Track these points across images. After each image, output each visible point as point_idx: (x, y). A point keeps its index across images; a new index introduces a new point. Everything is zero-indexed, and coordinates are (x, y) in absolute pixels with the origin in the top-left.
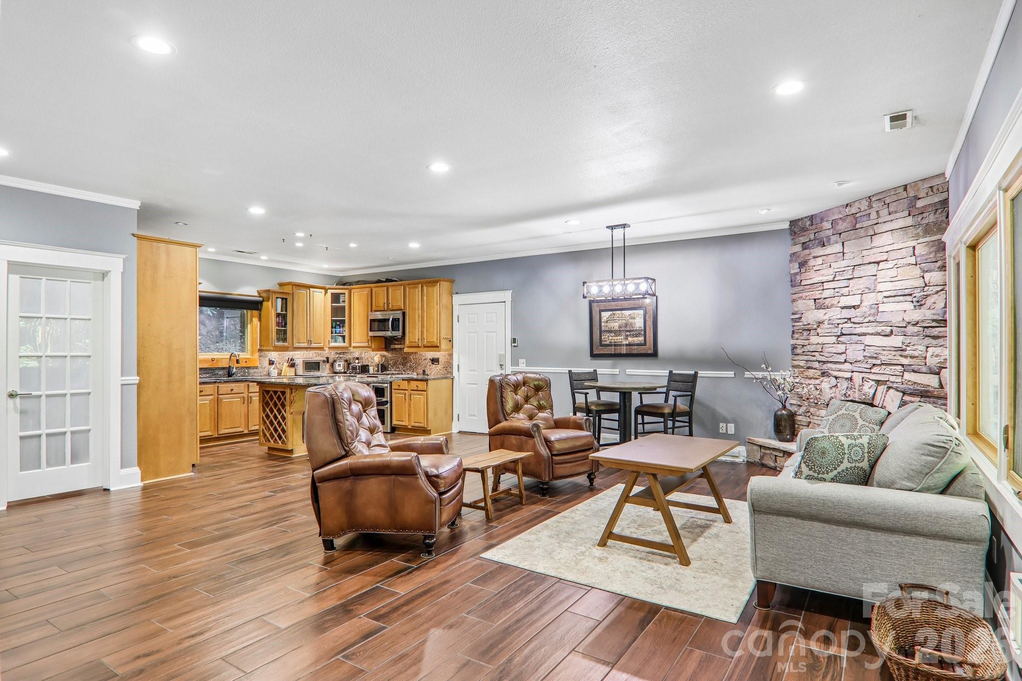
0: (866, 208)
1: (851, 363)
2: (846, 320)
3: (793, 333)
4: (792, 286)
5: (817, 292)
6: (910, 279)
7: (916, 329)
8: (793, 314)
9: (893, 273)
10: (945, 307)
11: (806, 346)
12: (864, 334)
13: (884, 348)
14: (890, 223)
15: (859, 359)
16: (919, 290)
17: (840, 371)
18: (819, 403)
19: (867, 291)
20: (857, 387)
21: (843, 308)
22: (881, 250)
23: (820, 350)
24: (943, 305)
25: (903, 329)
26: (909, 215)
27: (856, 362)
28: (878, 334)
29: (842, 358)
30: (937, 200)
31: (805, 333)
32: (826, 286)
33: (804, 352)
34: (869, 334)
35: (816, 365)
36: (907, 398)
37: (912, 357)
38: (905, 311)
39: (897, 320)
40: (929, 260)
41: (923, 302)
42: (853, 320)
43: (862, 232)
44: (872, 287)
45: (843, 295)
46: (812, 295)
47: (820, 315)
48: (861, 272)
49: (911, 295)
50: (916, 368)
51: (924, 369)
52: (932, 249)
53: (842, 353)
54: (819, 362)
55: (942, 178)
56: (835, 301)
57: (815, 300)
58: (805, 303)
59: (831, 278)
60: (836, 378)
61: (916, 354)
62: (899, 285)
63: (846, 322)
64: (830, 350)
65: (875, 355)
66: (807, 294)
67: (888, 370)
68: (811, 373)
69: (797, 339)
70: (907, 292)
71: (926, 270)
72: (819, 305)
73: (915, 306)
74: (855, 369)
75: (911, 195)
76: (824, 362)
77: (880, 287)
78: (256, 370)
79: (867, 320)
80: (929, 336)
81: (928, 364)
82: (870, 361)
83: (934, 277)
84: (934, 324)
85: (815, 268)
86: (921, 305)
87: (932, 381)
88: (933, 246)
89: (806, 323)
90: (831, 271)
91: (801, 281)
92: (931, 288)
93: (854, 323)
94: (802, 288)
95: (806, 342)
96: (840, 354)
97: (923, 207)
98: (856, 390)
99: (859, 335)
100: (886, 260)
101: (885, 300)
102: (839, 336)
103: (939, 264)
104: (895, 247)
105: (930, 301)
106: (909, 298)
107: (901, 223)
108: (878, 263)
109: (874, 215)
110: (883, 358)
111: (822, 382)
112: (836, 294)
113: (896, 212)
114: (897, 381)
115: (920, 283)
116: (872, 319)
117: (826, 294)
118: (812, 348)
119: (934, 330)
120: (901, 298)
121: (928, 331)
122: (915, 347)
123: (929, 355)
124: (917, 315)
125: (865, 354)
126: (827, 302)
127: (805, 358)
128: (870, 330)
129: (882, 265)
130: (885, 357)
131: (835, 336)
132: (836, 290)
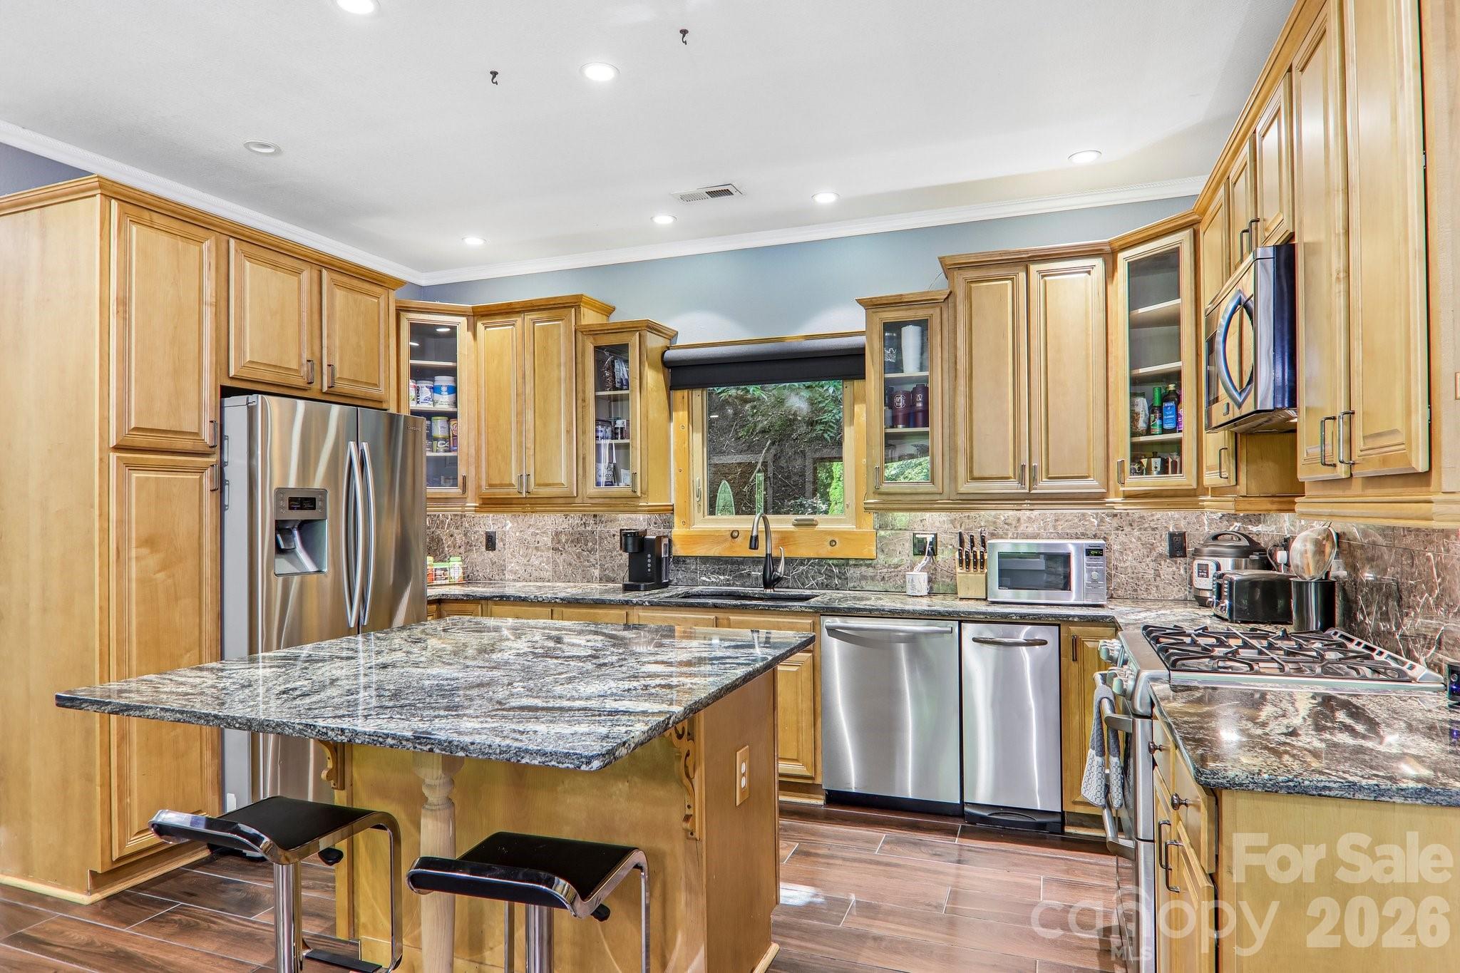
78: (870, 572)
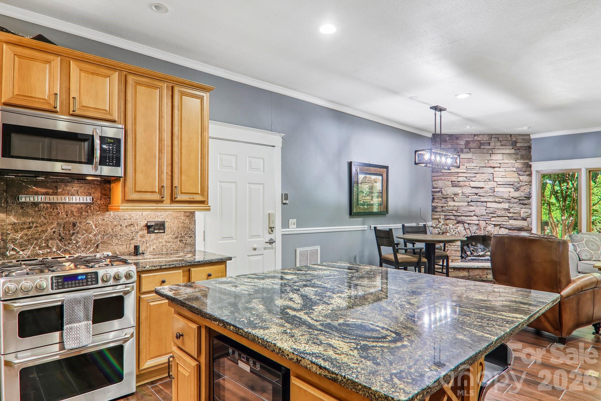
0: (487, 140)
1: (477, 216)
2: (475, 194)
3: (433, 199)
4: (433, 172)
5: (454, 178)
6: (513, 178)
7: (516, 200)
8: (433, 188)
10: (530, 192)
11: (445, 207)
12: (486, 202)
13: (498, 209)
14: (502, 150)
15: (484, 214)
16: (517, 183)
17: (470, 220)
19: (488, 180)
20: (482, 228)
21: (472, 187)
22: (497, 161)
23: (457, 209)
24: (529, 190)
25: (509, 200)
26: (512, 149)
27: (481, 215)
28: (495, 202)
29: (472, 214)
30: (526, 145)
31: (443, 200)
32: (460, 175)
33: (442, 210)
34: (489, 202)
35: (453, 217)
37: (514, 213)
38: (510, 192)
39: (506, 196)
40: (522, 171)
42: (479, 194)
43: (485, 151)
44: (491, 179)
45: (472, 181)
46: (450, 178)
48: (484, 171)
49: (513, 185)
50: (515, 218)
51: (520, 219)
52: (524, 166)
53: (473, 211)
54: (454, 216)
55: (528, 136)
56: (467, 184)
57: (452, 181)
58: (444, 183)
59: (465, 171)
60: (468, 224)
61: (515, 211)
62: (507, 180)
63: (474, 195)
64: (464, 209)
65: (493, 212)
66: (446, 178)
67: (500, 219)
68: (450, 222)
69: (437, 203)
70: (511, 183)
71: (521, 174)
72: (454, 184)
73: (515, 190)
74: (481, 219)
75: (513, 140)
76: (459, 216)
77: (495, 179)
79: (488, 195)
80: (522, 204)
81: (521, 216)
82: (490, 215)
83: (524, 178)
84: (525, 199)
86: (519, 190)
87: (524, 223)
88: (524, 165)
89: (446, 194)
90: (464, 167)
91: (441, 170)
92: (523, 183)
93: (479, 196)
94: (441, 174)
95: (445, 205)
96: (471, 211)
97: (520, 147)
98: (482, 230)
99: (482, 202)
100: (499, 167)
101: (498, 186)
102: (469, 202)
103: (527, 173)
104: (505, 161)
105: (522, 189)
106: (512, 186)
107: (508, 151)
108: (494, 168)
109: (492, 144)
110: (498, 213)
111: (458, 226)
112: (467, 180)
113: (505, 146)
114: (506, 224)
115: (517, 180)
116: (491, 194)
117: (460, 179)
118: (450, 208)
119: (524, 201)
120: (508, 186)
121: (521, 202)
122: (515, 209)
123: (522, 212)
124: (517, 194)
125: (487, 211)
126: (461, 183)
127: (444, 214)
128: (490, 199)
129: (496, 169)
130: (499, 213)
131: (467, 202)
132: (467, 178)
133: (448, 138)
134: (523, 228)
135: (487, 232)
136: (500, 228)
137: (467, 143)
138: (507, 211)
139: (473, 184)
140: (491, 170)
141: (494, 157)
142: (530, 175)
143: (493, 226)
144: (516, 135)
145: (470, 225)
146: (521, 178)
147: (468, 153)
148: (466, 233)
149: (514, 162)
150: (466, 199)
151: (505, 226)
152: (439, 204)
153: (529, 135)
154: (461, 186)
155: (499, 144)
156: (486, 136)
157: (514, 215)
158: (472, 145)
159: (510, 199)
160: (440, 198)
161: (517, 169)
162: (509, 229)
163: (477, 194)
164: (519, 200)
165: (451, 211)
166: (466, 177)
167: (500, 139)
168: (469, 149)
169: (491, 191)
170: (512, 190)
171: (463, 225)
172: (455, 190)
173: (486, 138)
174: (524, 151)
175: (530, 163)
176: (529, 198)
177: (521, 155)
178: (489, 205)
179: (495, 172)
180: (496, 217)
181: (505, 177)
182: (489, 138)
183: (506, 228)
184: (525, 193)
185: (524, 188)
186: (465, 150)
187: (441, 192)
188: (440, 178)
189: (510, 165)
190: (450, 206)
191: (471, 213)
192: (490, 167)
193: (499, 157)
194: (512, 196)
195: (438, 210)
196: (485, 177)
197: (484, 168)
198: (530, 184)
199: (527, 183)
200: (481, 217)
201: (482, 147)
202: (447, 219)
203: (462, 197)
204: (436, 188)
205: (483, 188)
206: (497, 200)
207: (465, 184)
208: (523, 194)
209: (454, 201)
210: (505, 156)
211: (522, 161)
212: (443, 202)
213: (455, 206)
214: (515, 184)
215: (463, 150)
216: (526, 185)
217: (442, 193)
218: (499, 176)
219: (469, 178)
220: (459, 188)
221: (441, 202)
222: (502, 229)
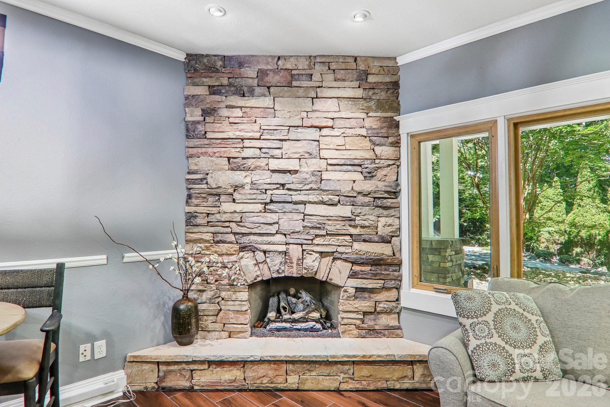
0: (306, 67)
1: (285, 235)
2: (279, 186)
3: (189, 197)
4: (188, 137)
5: (233, 150)
6: (361, 150)
7: (367, 199)
8: (189, 173)
9: (340, 141)
10: (397, 180)
11: (213, 214)
12: (304, 203)
13: (329, 218)
14: (336, 90)
15: (297, 230)
16: (369, 162)
17: (269, 244)
18: (239, 284)
19: (307, 156)
20: (295, 261)
21: (274, 171)
22: (326, 115)
23: (239, 219)
24: (395, 178)
25: (352, 199)
26: (359, 87)
27: (293, 233)
28: (323, 203)
29: (273, 229)
30: (388, 80)
31: (211, 199)
32: (247, 143)
33: (208, 222)
34: (310, 202)
35: (232, 238)
36: (357, 268)
37: (363, 227)
38: (354, 181)
39: (346, 189)
40: (380, 135)
41: (374, 174)
42: (287, 186)
43: (301, 92)
44: (315, 152)
45: (273, 157)
46: (225, 152)
47: (239, 177)
48: (299, 135)
49: (360, 165)
50: (366, 237)
51: (376, 239)
52: (384, 125)
53: (274, 223)
54: (235, 234)
55: (393, 62)
56: (262, 163)
57: (229, 158)
58: (212, 161)
59: (257, 135)
60: (265, 252)
61: (366, 223)
62: (347, 154)
63: (277, 188)
64: (255, 219)
65: (318, 226)
66: (215, 150)
67: (333, 240)
68: (223, 248)
69: (197, 206)
70: (357, 162)
71: (377, 143)
72: (235, 165)
73: (365, 177)
74: (292, 241)
75: (361, 68)
76: (244, 234)
77: (324, 154)
79: (307, 187)
80: (380, 207)
81: (379, 233)
82: (312, 231)
83: (385, 151)
84: (386, 195)
85: (231, 120)
86: (373, 176)
87: (384, 250)
88: (384, 122)
89: (214, 186)
90: (256, 127)
91: (206, 133)
92: (382, 161)
93: (289, 189)
94: (206, 142)
95: (215, 210)
96: (270, 224)
97: (375, 83)
98: (294, 265)
99: (296, 203)
100: (332, 127)
101: (330, 168)
102: (266, 204)
103: (391, 139)
104: (344, 115)
105: (380, 173)
106: (359, 169)
107: (350, 93)
108: (320, 128)
109: (316, 77)
110: (329, 228)
111: (242, 258)
112: (263, 155)
113: (344, 80)
114: (347, 251)
115: (369, 155)
116: (314, 186)
117: (247, 153)
118: (224, 217)
119: (385, 201)
120: (350, 168)
121: (379, 202)
122: (365, 217)
123: (380, 225)
124: (369, 186)
125: (305, 224)
126: (249, 162)
127: (212, 229)
128: (312, 198)
129: (325, 132)
130: (331, 227)
131: (262, 203)
132: (263, 150)
133: (220, 63)
134: (382, 260)
135: (305, 269)
136: (334, 259)
137: (262, 74)
138: (347, 223)
139: (274, 164)
140: (314, 134)
141: (319, 105)
142: (397, 144)
143: (318, 255)
144: (366, 58)
145: (267, 255)
146: (378, 150)
147: (265, 96)
148: (259, 273)
149: (364, 115)
150: (260, 197)
151: (344, 256)
152: (200, 209)
153: (395, 59)
154: (249, 169)
155: (331, 77)
156: (303, 60)
157: (363, 231)
158: (272, 79)
159: (355, 197)
160: (203, 195)
161: (370, 132)
162: (353, 263)
163: (283, 185)
164: (375, 198)
165: (227, 224)
166: (260, 149)
167: (333, 66)
168: (269, 88)
169: (313, 178)
170: (358, 177)
171: (252, 254)
172: (236, 178)
173: (303, 64)
174: (383, 93)
175: (397, 118)
176: (395, 194)
177: (378, 100)
178: (310, 209)
179: (321, 138)
180: (324, 236)
181: (343, 148)
182: (309, 65)
183: (346, 260)
184: (386, 184)
185: (384, 173)
186: (258, 90)
187: (205, 182)
188: (204, 150)
189: (353, 122)
190: (225, 213)
191: (270, 227)
192: (311, 127)
193: (330, 105)
194: (357, 188)
195: (199, 221)
196: (301, 148)
197: (300, 130)
198: (398, 163)
199: (391, 162)
200: (293, 236)
201: (294, 83)
202: (218, 242)
203: (252, 192)
204: (193, 173)
205: (296, 172)
206: (326, 198)
207: (258, 164)
208: (381, 186)
209: (234, 201)
210: (343, 103)
211: (379, 114)
212: (209, 203)
213: (235, 212)
214: (366, 163)
215: (253, 90)
216: (389, 165)
217: (207, 183)
218: (331, 147)
219: (267, 150)
220: (244, 173)
221: (205, 204)
222: (338, 262)
